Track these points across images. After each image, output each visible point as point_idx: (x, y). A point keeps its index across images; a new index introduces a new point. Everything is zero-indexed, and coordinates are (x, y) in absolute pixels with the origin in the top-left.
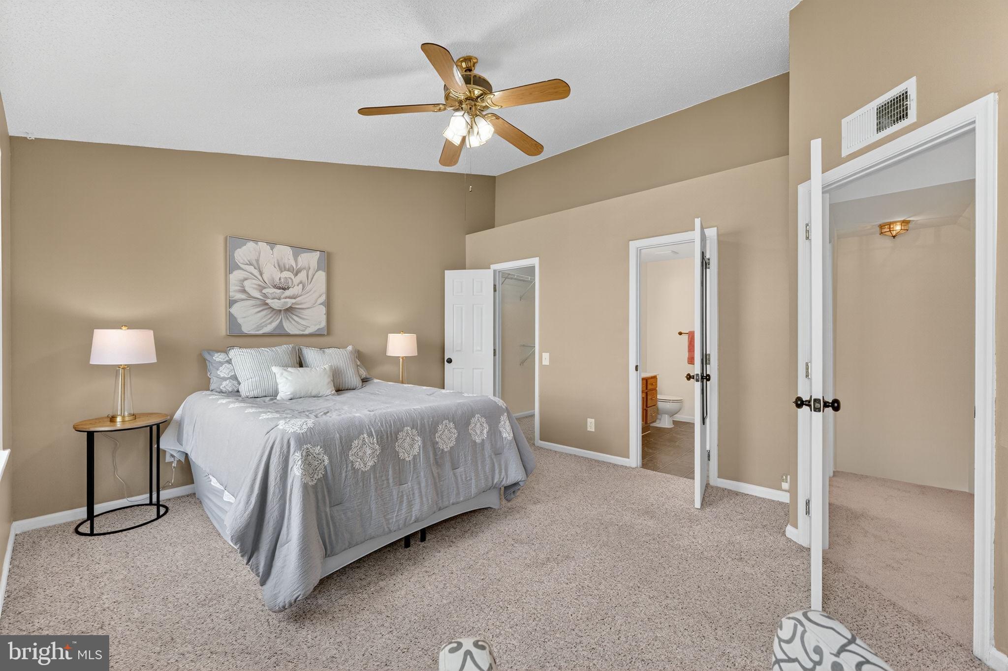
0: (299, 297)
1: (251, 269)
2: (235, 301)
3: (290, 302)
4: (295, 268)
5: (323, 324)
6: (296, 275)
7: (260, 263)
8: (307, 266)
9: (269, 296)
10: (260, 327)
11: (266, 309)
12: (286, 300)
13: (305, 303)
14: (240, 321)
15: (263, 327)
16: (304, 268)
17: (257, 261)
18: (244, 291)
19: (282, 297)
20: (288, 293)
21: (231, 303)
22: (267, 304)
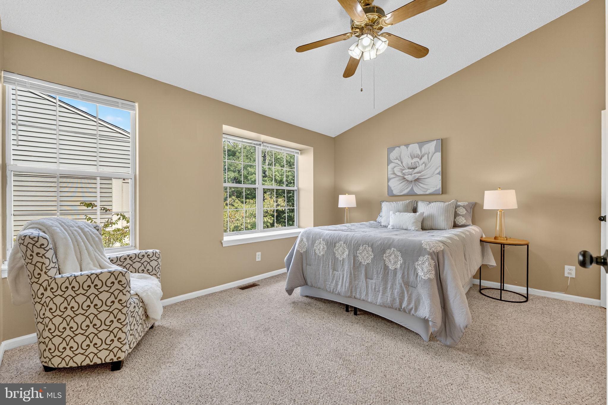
0: (423, 171)
1: (397, 161)
2: (391, 179)
3: (417, 175)
4: (420, 154)
5: (439, 186)
6: (421, 159)
7: (401, 157)
8: (427, 152)
9: (406, 174)
10: (401, 191)
11: (404, 181)
12: (415, 175)
13: (426, 175)
14: (392, 189)
15: (403, 191)
16: (426, 154)
17: (400, 156)
18: (394, 173)
19: (413, 173)
20: (416, 170)
21: (389, 180)
22: (405, 178)
